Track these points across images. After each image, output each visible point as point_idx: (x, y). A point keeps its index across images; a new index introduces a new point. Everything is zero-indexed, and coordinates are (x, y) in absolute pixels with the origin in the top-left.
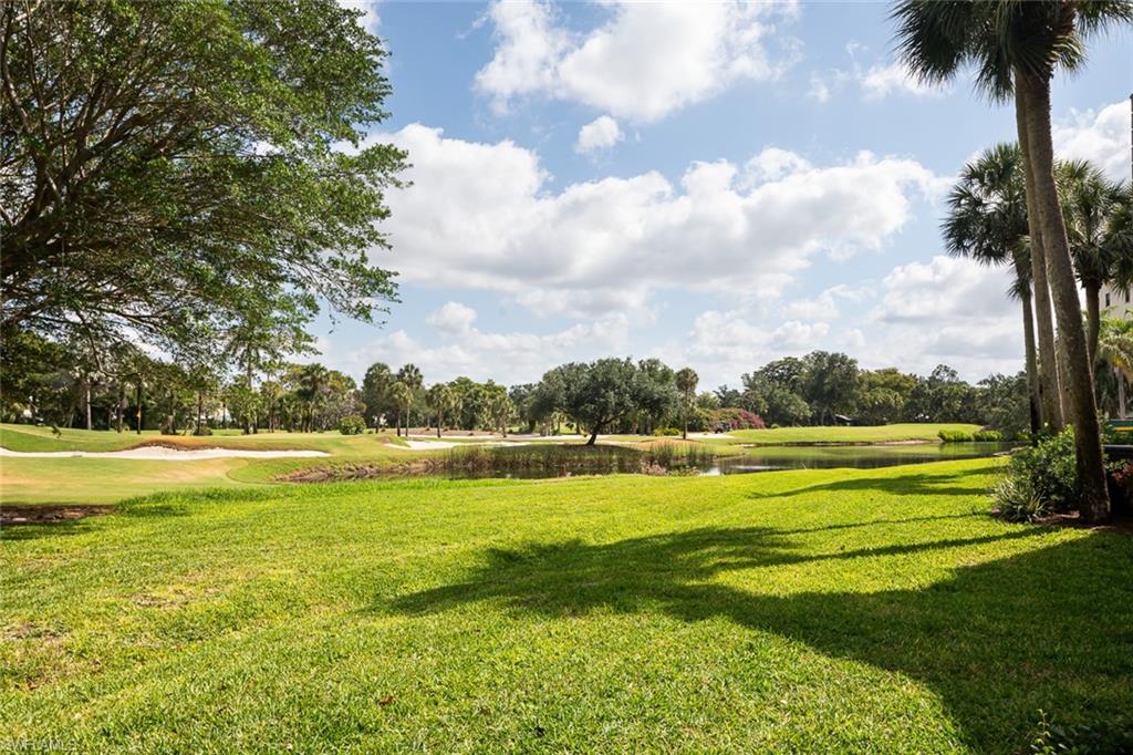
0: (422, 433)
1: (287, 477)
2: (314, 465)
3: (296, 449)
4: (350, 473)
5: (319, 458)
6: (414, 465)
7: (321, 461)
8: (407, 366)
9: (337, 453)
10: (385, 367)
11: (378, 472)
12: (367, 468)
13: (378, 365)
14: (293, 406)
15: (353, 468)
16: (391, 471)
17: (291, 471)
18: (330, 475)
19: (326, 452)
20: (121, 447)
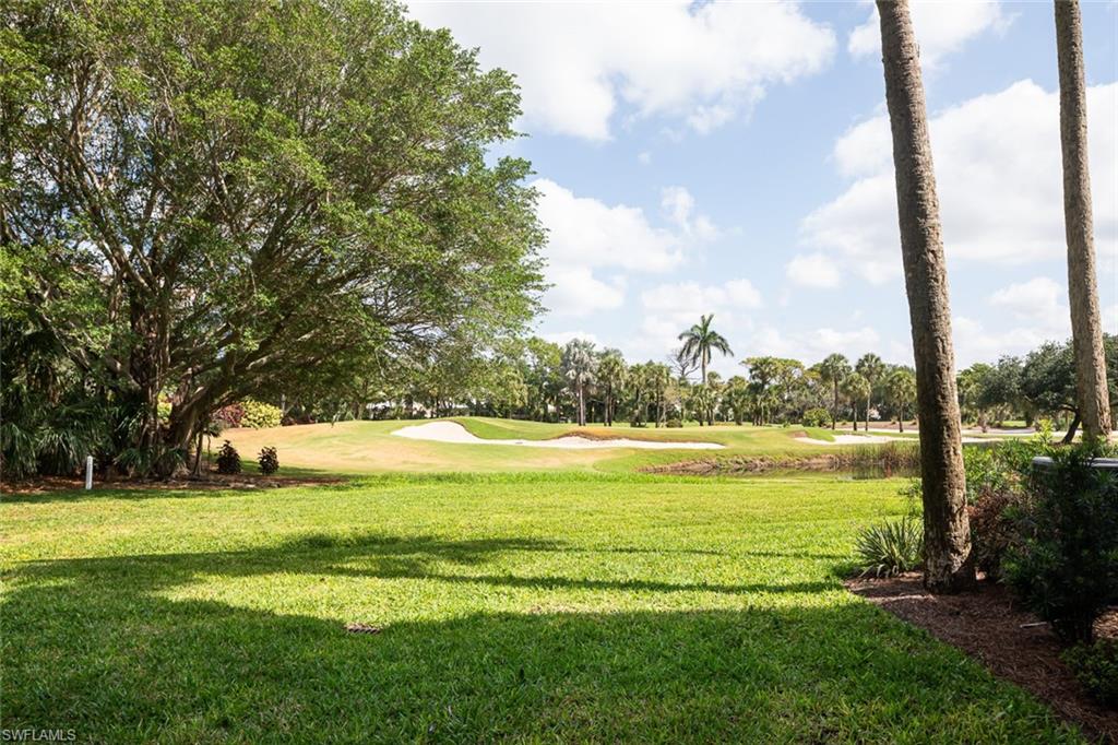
0: (885, 427)
1: (668, 467)
2: (702, 457)
3: (694, 441)
4: (738, 466)
5: (707, 450)
6: (814, 461)
7: (708, 453)
8: (867, 356)
9: (733, 445)
10: (841, 358)
11: (770, 466)
12: (758, 462)
13: (834, 356)
14: (741, 400)
15: (741, 461)
16: (786, 465)
17: (673, 462)
18: (715, 467)
19: (722, 444)
20: (550, 436)
